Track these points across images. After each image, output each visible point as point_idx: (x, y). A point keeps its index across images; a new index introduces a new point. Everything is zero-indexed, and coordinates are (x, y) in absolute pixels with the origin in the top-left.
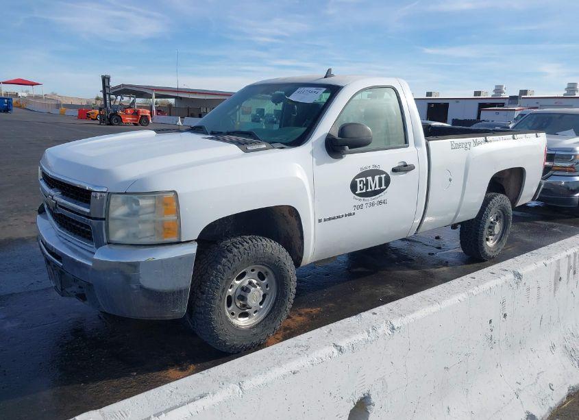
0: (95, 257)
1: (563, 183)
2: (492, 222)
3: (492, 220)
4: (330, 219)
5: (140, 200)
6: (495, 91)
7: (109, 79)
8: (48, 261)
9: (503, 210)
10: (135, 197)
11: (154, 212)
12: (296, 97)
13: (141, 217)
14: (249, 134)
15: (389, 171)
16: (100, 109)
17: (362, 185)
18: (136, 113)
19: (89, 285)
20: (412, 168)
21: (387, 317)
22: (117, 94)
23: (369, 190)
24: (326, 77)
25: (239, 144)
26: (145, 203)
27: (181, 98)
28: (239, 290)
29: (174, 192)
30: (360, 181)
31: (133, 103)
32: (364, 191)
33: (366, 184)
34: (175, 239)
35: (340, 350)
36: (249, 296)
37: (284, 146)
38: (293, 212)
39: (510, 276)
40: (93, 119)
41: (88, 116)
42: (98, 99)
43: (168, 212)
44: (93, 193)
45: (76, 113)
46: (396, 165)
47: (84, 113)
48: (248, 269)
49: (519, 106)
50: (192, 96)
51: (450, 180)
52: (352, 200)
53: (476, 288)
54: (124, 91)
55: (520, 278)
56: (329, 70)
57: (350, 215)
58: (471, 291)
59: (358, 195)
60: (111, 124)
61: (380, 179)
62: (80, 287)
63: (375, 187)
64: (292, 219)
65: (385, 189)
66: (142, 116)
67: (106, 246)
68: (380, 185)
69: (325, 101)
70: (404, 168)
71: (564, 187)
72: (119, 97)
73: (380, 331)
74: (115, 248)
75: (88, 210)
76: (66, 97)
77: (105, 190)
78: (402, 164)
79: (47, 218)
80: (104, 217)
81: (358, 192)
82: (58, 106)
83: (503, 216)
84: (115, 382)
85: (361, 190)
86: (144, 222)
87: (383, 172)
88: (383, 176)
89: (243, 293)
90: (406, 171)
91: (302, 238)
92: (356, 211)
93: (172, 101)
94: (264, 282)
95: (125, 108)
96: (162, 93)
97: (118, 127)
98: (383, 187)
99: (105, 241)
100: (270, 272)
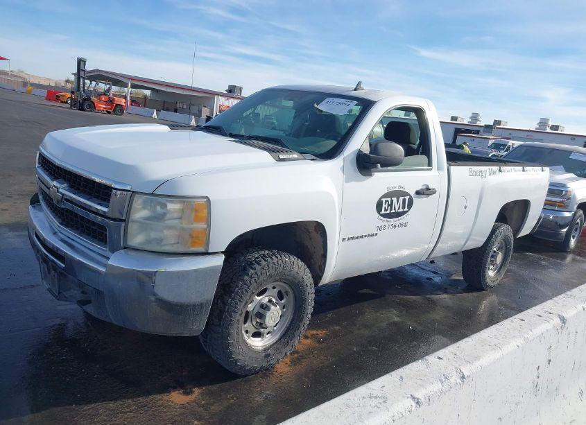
0: (110, 262)
1: (551, 217)
2: (495, 252)
3: (495, 249)
4: (353, 238)
5: (168, 204)
6: (471, 118)
7: (85, 62)
8: (45, 260)
9: (506, 240)
10: (163, 200)
11: (181, 218)
12: (324, 107)
13: (166, 222)
14: (275, 141)
15: (412, 193)
16: (72, 92)
17: (386, 206)
18: (110, 101)
19: (98, 292)
20: (434, 192)
21: (454, 363)
22: (92, 78)
23: (393, 211)
24: (355, 89)
25: (270, 150)
26: (173, 207)
27: (157, 91)
28: (258, 307)
29: (207, 197)
30: (386, 201)
31: (109, 90)
32: (388, 212)
33: (391, 205)
34: (201, 249)
35: (418, 403)
36: (268, 315)
37: (315, 158)
38: (319, 228)
39: (557, 321)
40: (62, 102)
41: (57, 98)
42: (67, 81)
43: (198, 219)
44: (114, 191)
45: (44, 93)
46: (419, 188)
47: (53, 94)
48: (270, 286)
49: (493, 135)
50: (169, 90)
51: (466, 207)
52: (375, 219)
53: (530, 333)
54: (98, 76)
55: (564, 323)
56: (359, 83)
57: (372, 235)
58: (526, 336)
59: (382, 215)
60: (82, 109)
61: (404, 200)
62: (83, 292)
63: (399, 209)
64: (318, 237)
65: (407, 211)
66: (117, 105)
67: (122, 251)
68: (404, 208)
69: (358, 114)
70: (425, 192)
71: (552, 221)
72: (94, 83)
73: (452, 380)
74: (132, 253)
75: (106, 210)
76: (33, 76)
77: (128, 188)
78: (424, 187)
79: (41, 210)
80: (124, 218)
81: (383, 212)
82: (25, 84)
83: (505, 246)
84: (112, 405)
85: (386, 210)
86: (170, 228)
87: (407, 194)
88: (407, 198)
89: (261, 311)
90: (428, 195)
91: (324, 256)
92: (379, 232)
93: (148, 93)
94: (283, 301)
95: (99, 95)
96: (138, 83)
97: (91, 113)
98: (406, 209)
99: (122, 245)
100: (291, 292)
